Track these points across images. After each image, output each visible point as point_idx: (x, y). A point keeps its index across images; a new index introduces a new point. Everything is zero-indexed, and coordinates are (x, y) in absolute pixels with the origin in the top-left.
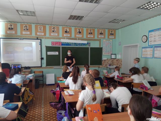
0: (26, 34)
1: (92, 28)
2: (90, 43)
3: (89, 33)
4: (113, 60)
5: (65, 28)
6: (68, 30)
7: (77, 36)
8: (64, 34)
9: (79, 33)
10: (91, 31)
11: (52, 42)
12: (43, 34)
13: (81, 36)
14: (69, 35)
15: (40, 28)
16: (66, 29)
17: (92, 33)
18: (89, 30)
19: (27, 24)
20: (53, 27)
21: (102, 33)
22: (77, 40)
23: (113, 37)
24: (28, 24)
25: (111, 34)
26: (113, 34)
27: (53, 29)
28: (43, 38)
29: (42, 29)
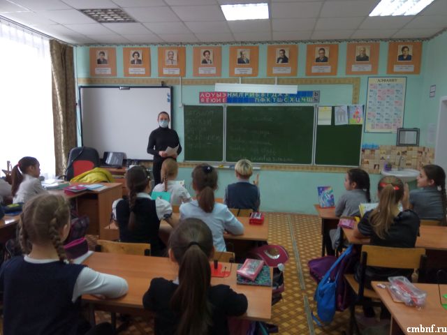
0: (137, 73)
1: (327, 43)
2: (317, 94)
3: (318, 60)
4: (404, 149)
5: (239, 50)
6: (247, 56)
7: (275, 71)
8: (236, 69)
9: (281, 60)
10: (324, 53)
11: (200, 93)
12: (177, 72)
13: (288, 71)
14: (250, 71)
15: (169, 55)
16: (241, 53)
17: (325, 60)
18: (319, 48)
19: (138, 46)
20: (203, 51)
21: (365, 55)
22: (274, 84)
23: (411, 69)
24: (142, 47)
25: (401, 58)
26: (409, 58)
27: (204, 54)
28: (177, 82)
29: (175, 58)
